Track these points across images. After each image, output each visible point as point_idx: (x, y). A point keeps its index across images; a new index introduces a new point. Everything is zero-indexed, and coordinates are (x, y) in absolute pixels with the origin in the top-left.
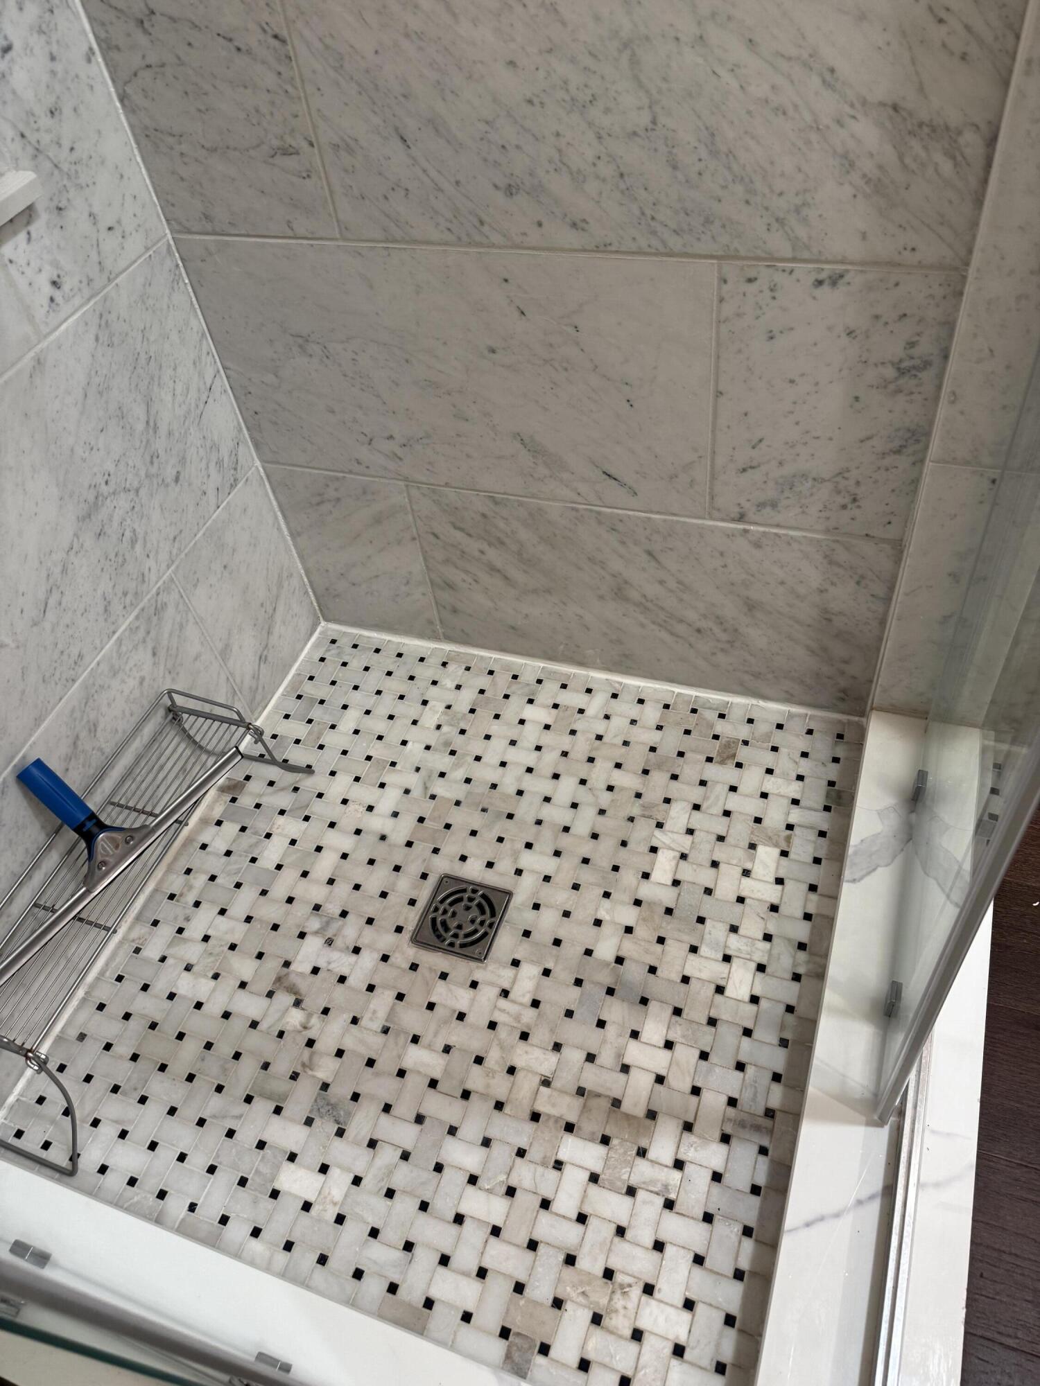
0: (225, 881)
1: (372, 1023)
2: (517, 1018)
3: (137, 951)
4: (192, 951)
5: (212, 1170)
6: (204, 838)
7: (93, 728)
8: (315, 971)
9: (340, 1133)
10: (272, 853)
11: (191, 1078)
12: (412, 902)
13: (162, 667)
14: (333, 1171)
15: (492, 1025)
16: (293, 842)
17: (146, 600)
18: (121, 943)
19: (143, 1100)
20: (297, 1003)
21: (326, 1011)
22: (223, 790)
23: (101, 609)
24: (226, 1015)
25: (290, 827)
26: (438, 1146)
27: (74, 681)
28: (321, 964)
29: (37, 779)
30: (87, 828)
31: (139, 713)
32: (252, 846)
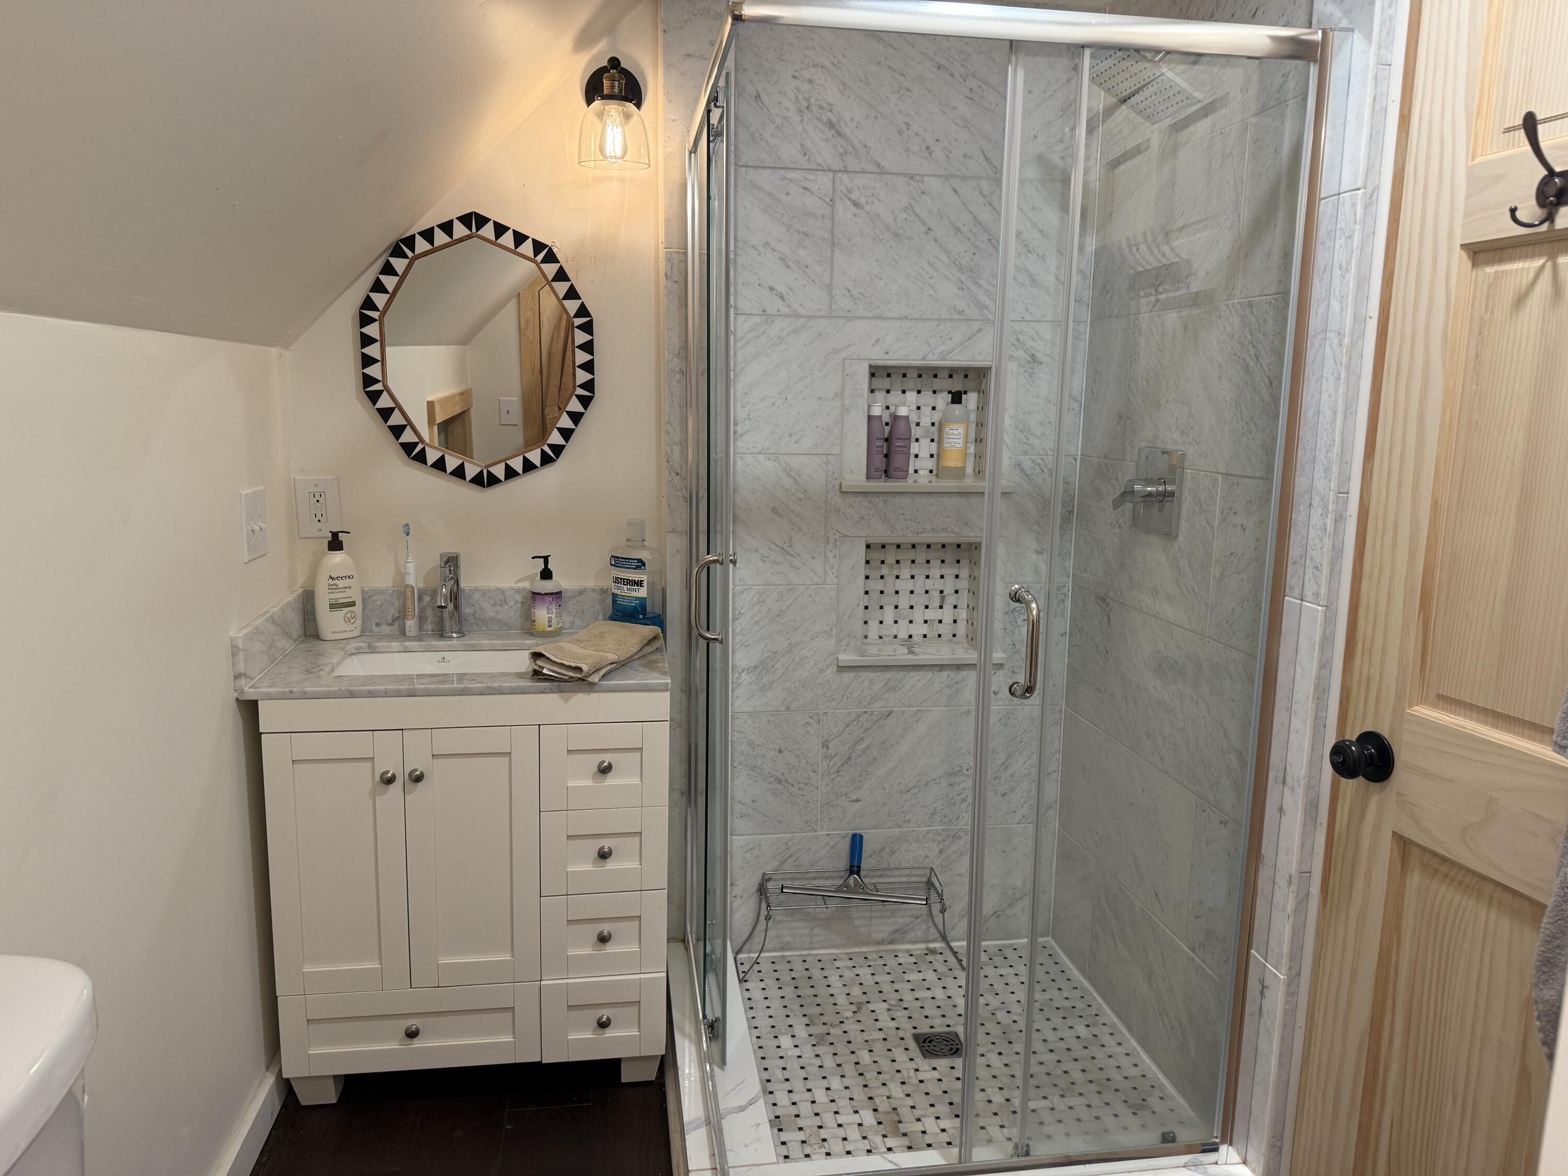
0: (887, 969)
1: (866, 1036)
2: (909, 1078)
3: (835, 960)
4: (849, 974)
5: (770, 1017)
6: (900, 954)
7: (893, 852)
8: (873, 1011)
9: (814, 1045)
10: (914, 976)
11: (799, 996)
12: (932, 1027)
13: (939, 861)
14: (797, 1050)
15: (898, 1071)
16: (924, 980)
17: (953, 827)
18: (834, 954)
19: (780, 988)
20: (855, 1012)
21: (859, 1021)
22: (928, 949)
23: (931, 812)
24: (832, 995)
25: (931, 976)
26: (833, 1074)
27: (899, 827)
28: (877, 1012)
29: (857, 842)
30: (854, 869)
31: (915, 865)
32: (910, 969)
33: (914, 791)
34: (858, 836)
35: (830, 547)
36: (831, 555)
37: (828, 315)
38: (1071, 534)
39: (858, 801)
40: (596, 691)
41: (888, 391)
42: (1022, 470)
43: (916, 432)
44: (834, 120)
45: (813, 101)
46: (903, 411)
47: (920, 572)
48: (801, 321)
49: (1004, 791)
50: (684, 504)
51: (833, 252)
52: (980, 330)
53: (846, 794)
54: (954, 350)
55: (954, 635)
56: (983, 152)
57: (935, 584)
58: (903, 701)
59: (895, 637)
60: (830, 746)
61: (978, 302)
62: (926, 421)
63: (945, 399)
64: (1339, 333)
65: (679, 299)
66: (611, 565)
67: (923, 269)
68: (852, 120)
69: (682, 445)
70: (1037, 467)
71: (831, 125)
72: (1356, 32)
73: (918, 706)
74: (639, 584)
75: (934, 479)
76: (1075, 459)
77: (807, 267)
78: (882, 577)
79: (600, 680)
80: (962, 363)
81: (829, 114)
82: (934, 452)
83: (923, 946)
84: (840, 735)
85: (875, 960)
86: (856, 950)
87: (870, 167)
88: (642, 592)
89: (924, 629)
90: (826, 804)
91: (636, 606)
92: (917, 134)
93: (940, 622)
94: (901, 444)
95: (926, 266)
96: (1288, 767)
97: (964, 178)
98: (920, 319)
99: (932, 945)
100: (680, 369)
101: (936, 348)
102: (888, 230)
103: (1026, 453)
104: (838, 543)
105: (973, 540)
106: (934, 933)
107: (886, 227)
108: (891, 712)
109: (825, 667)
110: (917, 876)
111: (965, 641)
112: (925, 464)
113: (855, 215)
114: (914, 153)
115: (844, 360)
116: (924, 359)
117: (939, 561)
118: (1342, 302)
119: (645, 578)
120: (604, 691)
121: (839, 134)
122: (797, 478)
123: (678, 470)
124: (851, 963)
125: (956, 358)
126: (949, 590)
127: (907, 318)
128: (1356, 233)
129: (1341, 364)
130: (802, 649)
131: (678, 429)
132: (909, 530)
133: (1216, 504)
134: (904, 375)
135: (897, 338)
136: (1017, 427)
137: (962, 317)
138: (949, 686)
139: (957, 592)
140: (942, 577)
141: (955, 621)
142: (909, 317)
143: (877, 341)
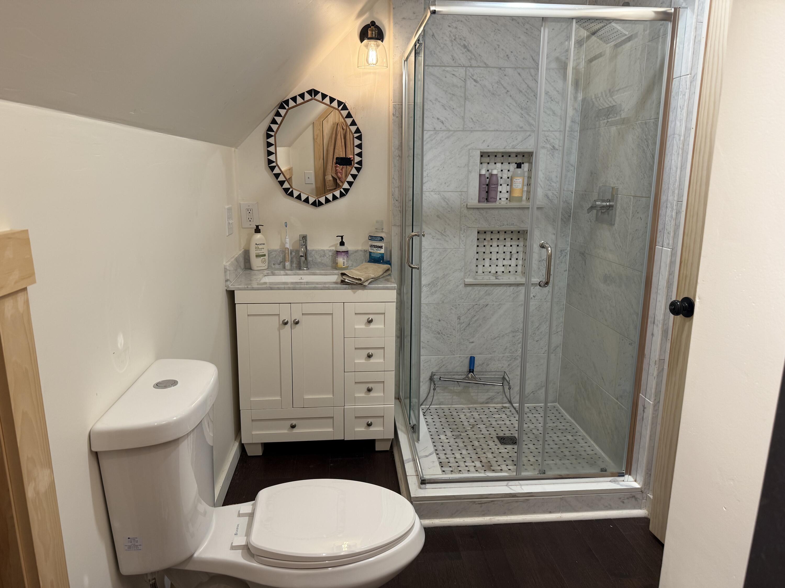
0: (485, 413)
1: (476, 436)
2: (495, 451)
3: (462, 409)
4: (468, 415)
5: (436, 428)
6: (490, 408)
7: (488, 365)
8: (479, 428)
9: (455, 439)
10: (497, 416)
11: (448, 422)
12: (504, 434)
13: (508, 369)
14: (448, 440)
15: (490, 449)
16: (501, 417)
17: (514, 355)
18: (462, 407)
19: (439, 418)
20: (471, 428)
21: (473, 431)
22: (503, 406)
23: (504, 348)
24: (461, 422)
25: (504, 416)
26: (463, 449)
27: (491, 354)
28: (481, 428)
29: (472, 360)
30: (471, 370)
31: (498, 370)
32: (495, 414)
33: (497, 339)
34: (473, 358)
35: (462, 232)
36: (462, 236)
37: (462, 130)
38: (570, 226)
39: (473, 342)
40: (366, 289)
41: (488, 163)
42: (548, 197)
43: (501, 181)
44: (466, 44)
45: (457, 36)
46: (495, 172)
47: (501, 243)
48: (451, 133)
49: (537, 340)
50: (400, 213)
51: (465, 102)
52: (530, 135)
53: (468, 340)
54: (518, 144)
55: (516, 272)
56: (532, 57)
57: (507, 249)
58: (493, 300)
59: (490, 272)
60: (461, 319)
61: (529, 123)
62: (505, 176)
63: (514, 166)
64: (679, 135)
65: (399, 124)
66: (369, 239)
67: (505, 109)
68: (474, 44)
69: (399, 188)
70: (555, 196)
71: (465, 47)
72: (688, 8)
73: (500, 302)
74: (381, 247)
75: (508, 201)
76: (572, 193)
77: (453, 109)
78: (484, 246)
79: (368, 285)
80: (522, 150)
81: (464, 42)
82: (509, 190)
83: (501, 405)
84: (465, 314)
85: (480, 410)
86: (472, 406)
87: (481, 65)
88: (382, 251)
89: (503, 269)
90: (459, 343)
91: (380, 257)
92: (503, 50)
93: (510, 266)
94: (494, 187)
95: (506, 107)
96: (656, 316)
97: (523, 69)
98: (503, 131)
99: (504, 405)
100: (399, 155)
101: (510, 143)
102: (490, 92)
103: (550, 190)
104: (465, 231)
105: (524, 229)
106: (505, 400)
107: (489, 90)
108: (488, 304)
109: (459, 285)
110: (498, 375)
111: (521, 274)
112: (504, 196)
113: (475, 86)
114: (501, 58)
115: (469, 149)
116: (505, 149)
117: (510, 239)
118: (680, 122)
119: (383, 245)
120: (370, 289)
121: (468, 50)
122: (448, 202)
123: (397, 199)
124: (469, 411)
125: (519, 148)
126: (514, 252)
127: (497, 130)
128: (687, 93)
129: (680, 148)
130: (449, 277)
131: (397, 181)
132: (497, 224)
133: (630, 209)
134: (496, 156)
135: (493, 140)
136: (546, 178)
137: (523, 130)
138: (513, 293)
139: (518, 252)
140: (511, 246)
141: (517, 266)
142: (498, 130)
143: (484, 141)
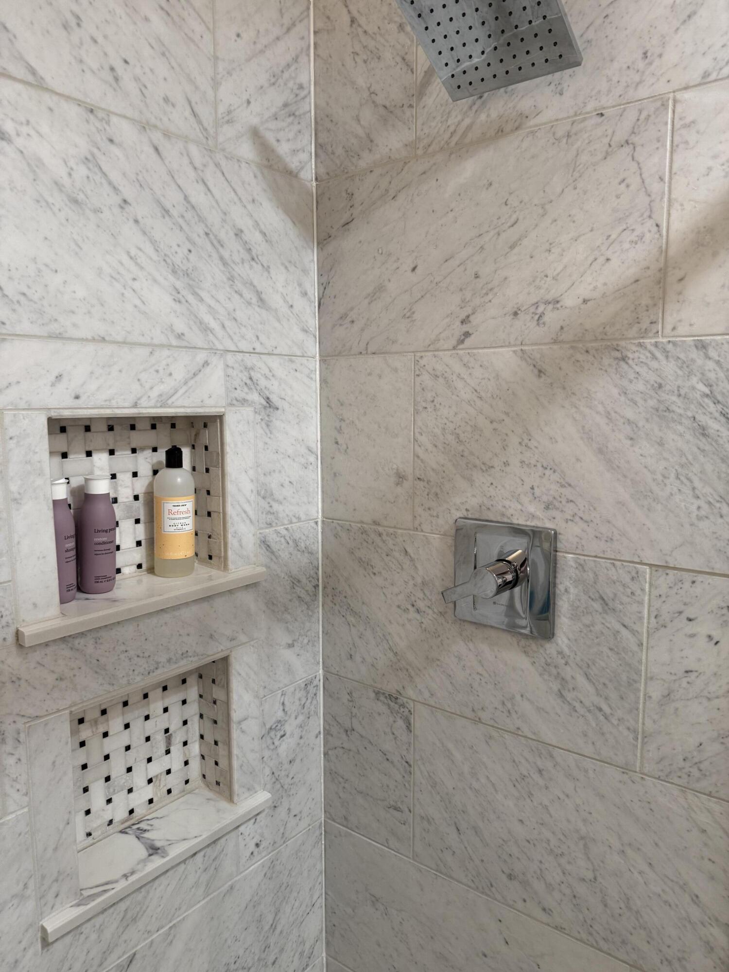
35: (8, 748)
41: (64, 455)
42: (268, 548)
52: (206, 363)
54: (176, 392)
55: (187, 782)
56: (190, 103)
57: (157, 724)
58: (148, 929)
59: (111, 823)
61: (201, 323)
62: (125, 494)
63: (153, 461)
67: (122, 264)
70: (283, 540)
73: (170, 922)
75: (145, 580)
76: (316, 523)
82: (142, 537)
89: (149, 792)
92: (93, 40)
93: (168, 772)
95: (125, 259)
97: (167, 135)
98: (124, 343)
101: (151, 388)
102: (61, 191)
103: (270, 525)
105: (223, 656)
107: (56, 183)
108: (134, 954)
109: (18, 957)
111: (202, 785)
112: (130, 557)
114: (91, 70)
116: (135, 405)
125: (179, 403)
127: (103, 340)
132: (136, 672)
135: (92, 373)
136: (258, 493)
137: (184, 344)
140: (165, 710)
142: (107, 338)
143: (59, 377)
